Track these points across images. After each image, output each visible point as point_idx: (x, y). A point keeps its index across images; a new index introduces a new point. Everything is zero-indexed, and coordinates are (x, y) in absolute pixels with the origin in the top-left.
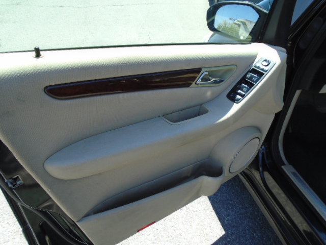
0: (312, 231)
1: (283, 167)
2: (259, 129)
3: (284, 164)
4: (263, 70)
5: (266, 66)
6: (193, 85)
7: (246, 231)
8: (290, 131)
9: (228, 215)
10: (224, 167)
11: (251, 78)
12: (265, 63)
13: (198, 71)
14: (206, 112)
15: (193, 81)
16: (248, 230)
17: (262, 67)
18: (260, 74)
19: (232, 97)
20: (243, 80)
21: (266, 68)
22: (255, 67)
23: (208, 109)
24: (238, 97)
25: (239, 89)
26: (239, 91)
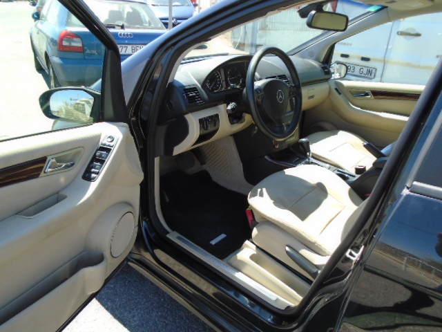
0: (219, 291)
1: (168, 236)
2: (128, 204)
3: (168, 233)
4: (109, 146)
5: (111, 142)
6: (42, 174)
7: (156, 323)
8: (167, 200)
9: (134, 316)
10: (104, 253)
11: (100, 156)
12: (110, 140)
13: (43, 160)
14: (65, 197)
15: (41, 171)
16: (158, 320)
17: (108, 143)
18: (108, 150)
19: (87, 177)
20: (94, 159)
21: (111, 144)
22: (102, 144)
23: (66, 194)
24: (93, 175)
25: (92, 168)
26: (93, 170)
